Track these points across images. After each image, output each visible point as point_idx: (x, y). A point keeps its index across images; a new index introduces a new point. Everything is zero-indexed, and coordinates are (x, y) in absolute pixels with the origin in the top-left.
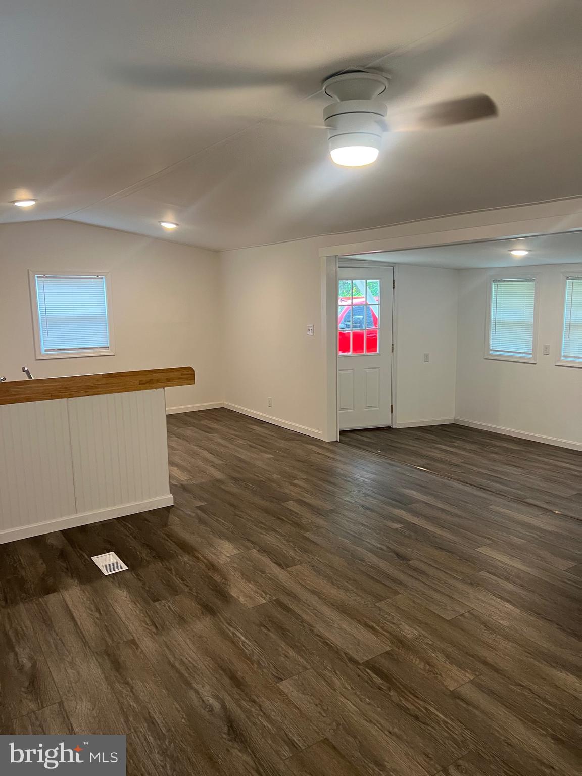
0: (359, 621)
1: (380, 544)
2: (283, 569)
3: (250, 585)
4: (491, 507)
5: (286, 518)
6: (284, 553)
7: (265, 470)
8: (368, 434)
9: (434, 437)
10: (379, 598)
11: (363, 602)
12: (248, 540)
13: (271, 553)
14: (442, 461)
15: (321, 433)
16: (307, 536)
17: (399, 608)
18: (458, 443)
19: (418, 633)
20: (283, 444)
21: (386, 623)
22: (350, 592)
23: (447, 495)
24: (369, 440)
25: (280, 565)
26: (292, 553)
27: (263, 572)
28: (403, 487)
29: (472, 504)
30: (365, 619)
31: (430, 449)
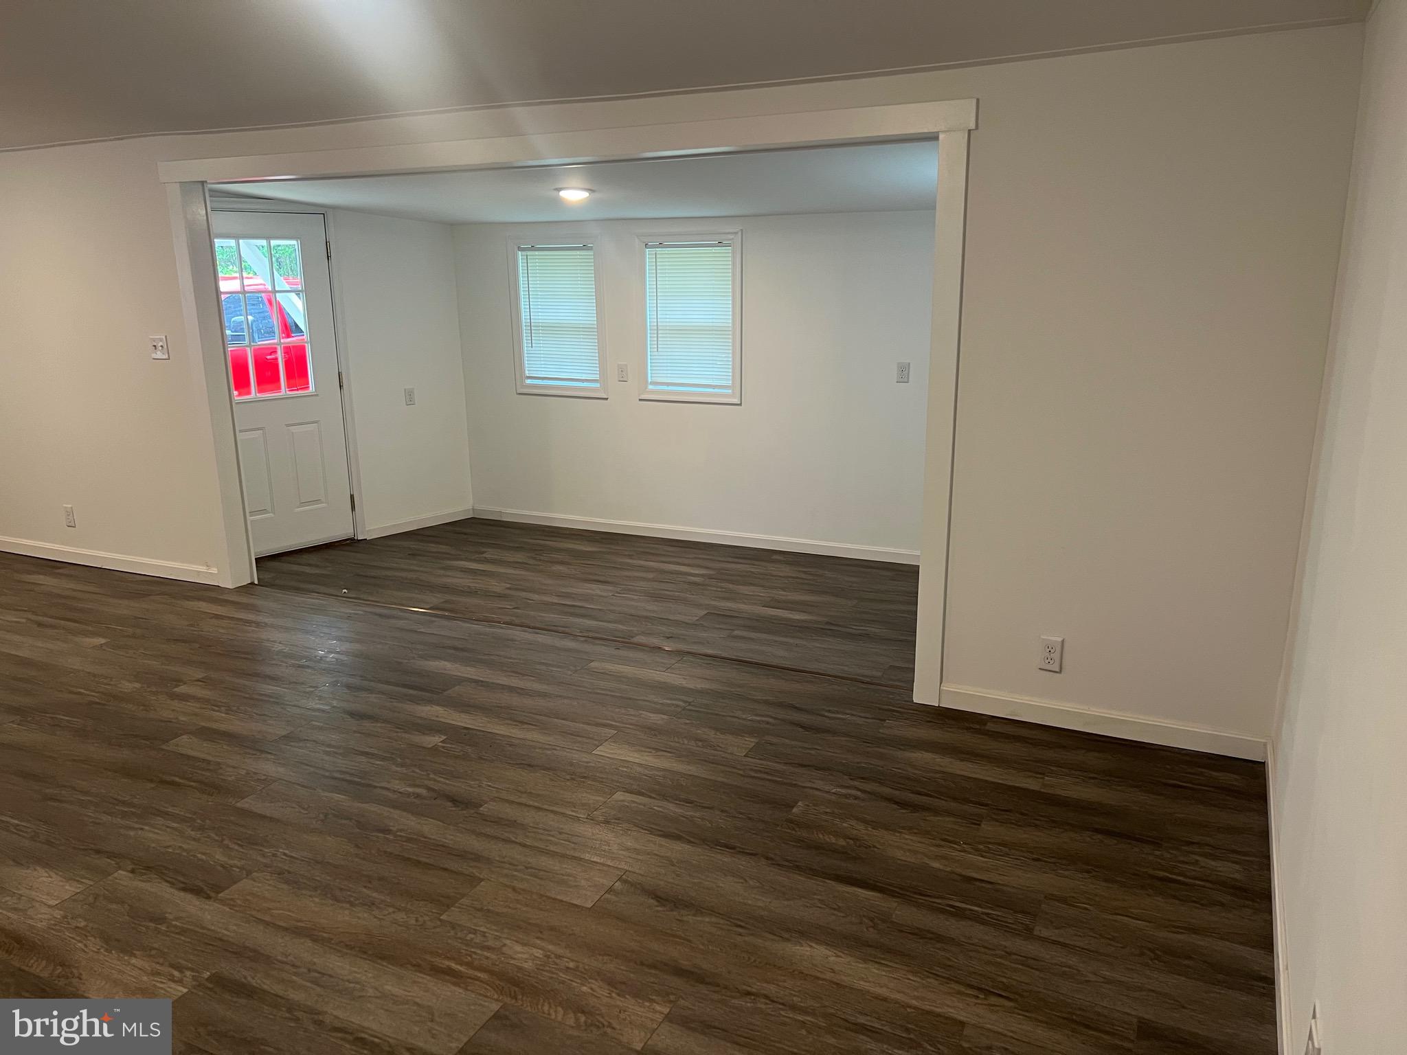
0: (419, 966)
1: (410, 786)
2: (209, 897)
3: (134, 961)
4: (593, 664)
5: (180, 778)
6: (202, 860)
7: (95, 676)
8: (313, 558)
9: (443, 548)
10: (444, 902)
11: (413, 922)
12: (98, 852)
13: (166, 868)
14: (472, 593)
15: (214, 570)
16: (246, 806)
17: (489, 911)
18: (490, 553)
19: (541, 952)
20: (125, 608)
21: (475, 953)
22: (378, 908)
23: (510, 658)
24: (317, 571)
25: (197, 891)
26: (219, 856)
27: (161, 919)
28: (422, 657)
29: (559, 667)
30: (428, 957)
31: (442, 572)
